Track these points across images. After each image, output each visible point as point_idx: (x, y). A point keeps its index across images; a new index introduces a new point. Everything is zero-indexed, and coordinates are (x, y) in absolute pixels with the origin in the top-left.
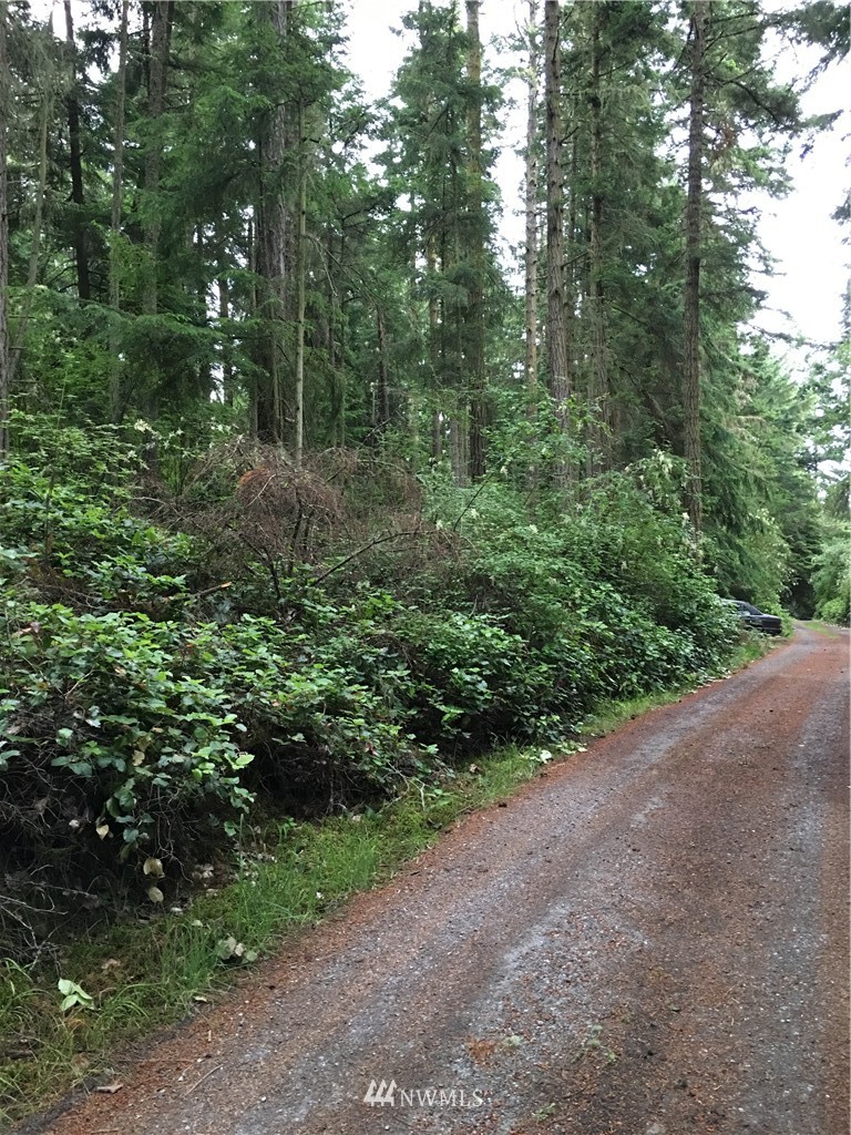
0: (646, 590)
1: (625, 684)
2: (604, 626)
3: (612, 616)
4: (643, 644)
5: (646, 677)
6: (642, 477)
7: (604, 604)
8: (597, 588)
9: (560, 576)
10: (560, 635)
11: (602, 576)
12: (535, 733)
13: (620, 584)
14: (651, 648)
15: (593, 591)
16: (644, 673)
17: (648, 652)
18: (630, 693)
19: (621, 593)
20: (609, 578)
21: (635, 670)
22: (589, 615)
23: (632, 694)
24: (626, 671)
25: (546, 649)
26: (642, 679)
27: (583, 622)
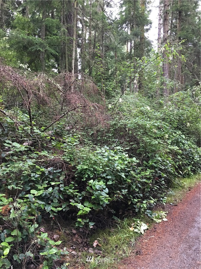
0: (193, 133)
1: (185, 171)
2: (178, 148)
3: (181, 144)
4: (193, 154)
5: (194, 168)
6: (194, 93)
7: (178, 139)
8: (175, 133)
9: (159, 128)
10: (157, 155)
11: (177, 128)
12: (139, 211)
13: (184, 131)
14: (196, 157)
15: (174, 134)
16: (193, 166)
17: (195, 158)
18: (188, 174)
19: (184, 134)
20: (180, 129)
21: (189, 165)
22: (172, 144)
23: (189, 175)
24: (186, 165)
25: (150, 162)
26: (192, 168)
27: (169, 147)
